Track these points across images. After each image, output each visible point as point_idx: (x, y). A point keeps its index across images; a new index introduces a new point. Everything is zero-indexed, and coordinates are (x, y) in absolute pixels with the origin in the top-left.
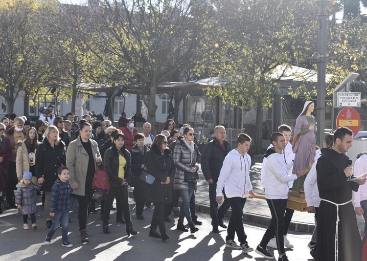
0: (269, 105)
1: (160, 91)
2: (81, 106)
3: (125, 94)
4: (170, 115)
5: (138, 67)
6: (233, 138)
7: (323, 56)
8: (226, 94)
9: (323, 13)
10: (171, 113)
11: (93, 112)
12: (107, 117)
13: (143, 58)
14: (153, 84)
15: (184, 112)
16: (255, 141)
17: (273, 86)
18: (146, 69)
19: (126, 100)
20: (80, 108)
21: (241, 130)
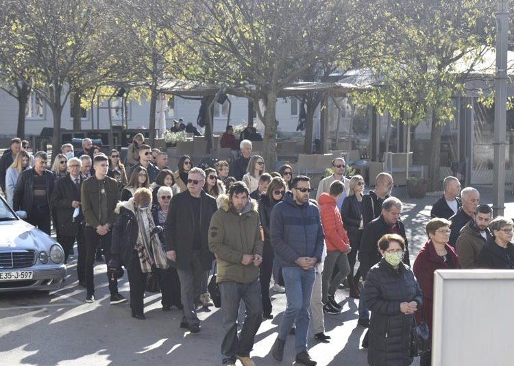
0: (448, 117)
1: (284, 94)
2: (161, 111)
3: (232, 98)
4: (302, 123)
5: (249, 62)
6: (393, 167)
7: (502, 70)
8: (382, 103)
9: (503, 10)
10: (303, 120)
12: (202, 127)
13: (257, 49)
14: (271, 89)
15: (322, 120)
16: (429, 170)
17: (455, 89)
18: (261, 66)
19: (232, 105)
20: (161, 116)
21: (406, 155)
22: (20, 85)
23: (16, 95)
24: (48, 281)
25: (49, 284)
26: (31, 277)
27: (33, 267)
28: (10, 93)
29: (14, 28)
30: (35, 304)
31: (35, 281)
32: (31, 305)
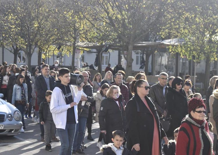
0: (215, 59)
1: (136, 48)
2: (78, 59)
3: (110, 51)
4: (142, 66)
5: (120, 31)
8: (183, 51)
10: (143, 64)
11: (87, 63)
12: (97, 66)
13: (124, 25)
14: (130, 43)
15: (152, 64)
16: (204, 85)
18: (125, 33)
19: (111, 55)
20: (78, 61)
21: (194, 77)
22: (15, 47)
23: (13, 52)
24: (12, 130)
25: (13, 132)
26: (3, 128)
27: (4, 122)
28: (11, 51)
29: (10, 17)
30: (4, 142)
31: (5, 130)
32: (2, 143)
